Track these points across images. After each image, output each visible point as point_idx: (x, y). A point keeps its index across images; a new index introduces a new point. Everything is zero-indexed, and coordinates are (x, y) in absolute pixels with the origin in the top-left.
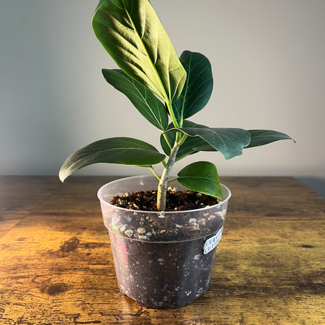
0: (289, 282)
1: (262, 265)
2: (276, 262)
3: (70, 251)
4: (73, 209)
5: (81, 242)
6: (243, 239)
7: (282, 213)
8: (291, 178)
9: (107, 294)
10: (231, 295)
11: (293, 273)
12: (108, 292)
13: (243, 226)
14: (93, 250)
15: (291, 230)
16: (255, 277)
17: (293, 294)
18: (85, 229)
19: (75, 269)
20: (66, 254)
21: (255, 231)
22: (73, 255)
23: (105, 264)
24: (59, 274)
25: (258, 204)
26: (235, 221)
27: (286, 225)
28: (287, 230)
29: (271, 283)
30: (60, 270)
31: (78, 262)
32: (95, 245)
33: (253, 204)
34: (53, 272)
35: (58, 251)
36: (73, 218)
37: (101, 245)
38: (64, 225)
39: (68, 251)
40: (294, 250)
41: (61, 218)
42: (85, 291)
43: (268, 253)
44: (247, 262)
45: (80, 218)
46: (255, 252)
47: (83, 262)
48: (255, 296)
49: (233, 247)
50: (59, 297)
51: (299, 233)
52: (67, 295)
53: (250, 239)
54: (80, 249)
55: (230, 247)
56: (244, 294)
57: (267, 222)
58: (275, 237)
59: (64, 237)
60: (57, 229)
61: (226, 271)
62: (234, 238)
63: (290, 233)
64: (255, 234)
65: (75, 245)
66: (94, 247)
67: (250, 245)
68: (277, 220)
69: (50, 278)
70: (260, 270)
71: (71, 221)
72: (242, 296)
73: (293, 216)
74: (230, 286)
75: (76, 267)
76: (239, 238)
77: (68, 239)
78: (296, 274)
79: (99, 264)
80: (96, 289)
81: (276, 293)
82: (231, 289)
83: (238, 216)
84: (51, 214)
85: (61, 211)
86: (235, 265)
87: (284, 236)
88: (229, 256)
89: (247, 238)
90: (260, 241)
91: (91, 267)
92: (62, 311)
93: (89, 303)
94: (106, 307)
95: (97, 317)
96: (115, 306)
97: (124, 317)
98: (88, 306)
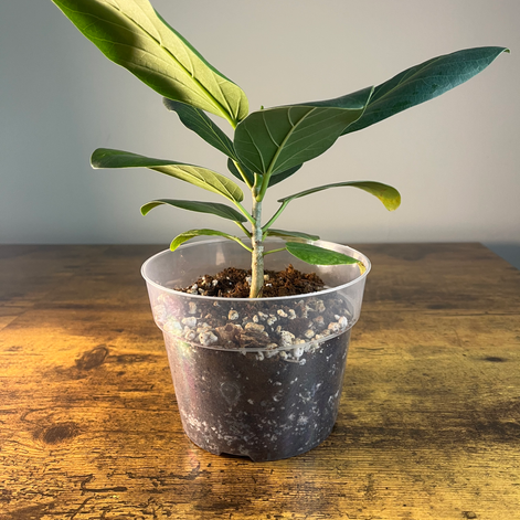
0: (458, 420)
1: (414, 392)
2: (439, 386)
3: (90, 368)
4: (105, 298)
5: (111, 354)
6: (385, 347)
7: (455, 303)
8: (477, 246)
9: (142, 441)
10: (356, 444)
11: (466, 405)
12: (146, 437)
13: (388, 325)
14: (129, 367)
15: (468, 332)
16: (400, 413)
17: (463, 441)
18: (120, 331)
19: (95, 399)
20: (84, 373)
21: (407, 334)
22: (95, 375)
23: (146, 390)
24: (68, 407)
25: (414, 288)
26: (374, 316)
27: (460, 323)
28: (462, 332)
29: (426, 422)
30: (70, 400)
31: (103, 387)
32: (134, 359)
33: (407, 288)
34: (59, 403)
35: (71, 369)
36: (103, 313)
37: (144, 358)
38: (88, 324)
39: (87, 368)
40: (471, 365)
41: (84, 314)
42: (107, 437)
43: (426, 371)
44: (388, 387)
45: (115, 314)
46: (404, 368)
47: (109, 387)
48: (397, 444)
49: (367, 360)
50: (62, 445)
51: (482, 337)
52: (75, 443)
53: (397, 347)
54: (108, 365)
55: (362, 361)
56: (377, 442)
57: (429, 318)
58: (441, 344)
59: (84, 344)
60: (76, 332)
61: (351, 403)
62: (369, 345)
63: (467, 336)
64: (406, 339)
65: (100, 359)
66: (131, 362)
67: (396, 357)
68: (447, 315)
69: (52, 414)
70: (409, 400)
71: (99, 318)
72: (374, 445)
73: (476, 307)
74: (355, 427)
75: (98, 394)
76: (377, 345)
77: (90, 349)
78: (472, 407)
79: (136, 390)
80: (126, 432)
81: (432, 440)
82: (356, 433)
83: (381, 308)
84: (68, 307)
85: (85, 302)
86: (368, 391)
87: (457, 341)
88: (358, 376)
89: (391, 345)
90: (413, 351)
91: (122, 394)
92: (63, 470)
93: (110, 457)
94: (139, 464)
95: (122, 480)
96: (155, 462)
97: (168, 481)
98: (109, 461)
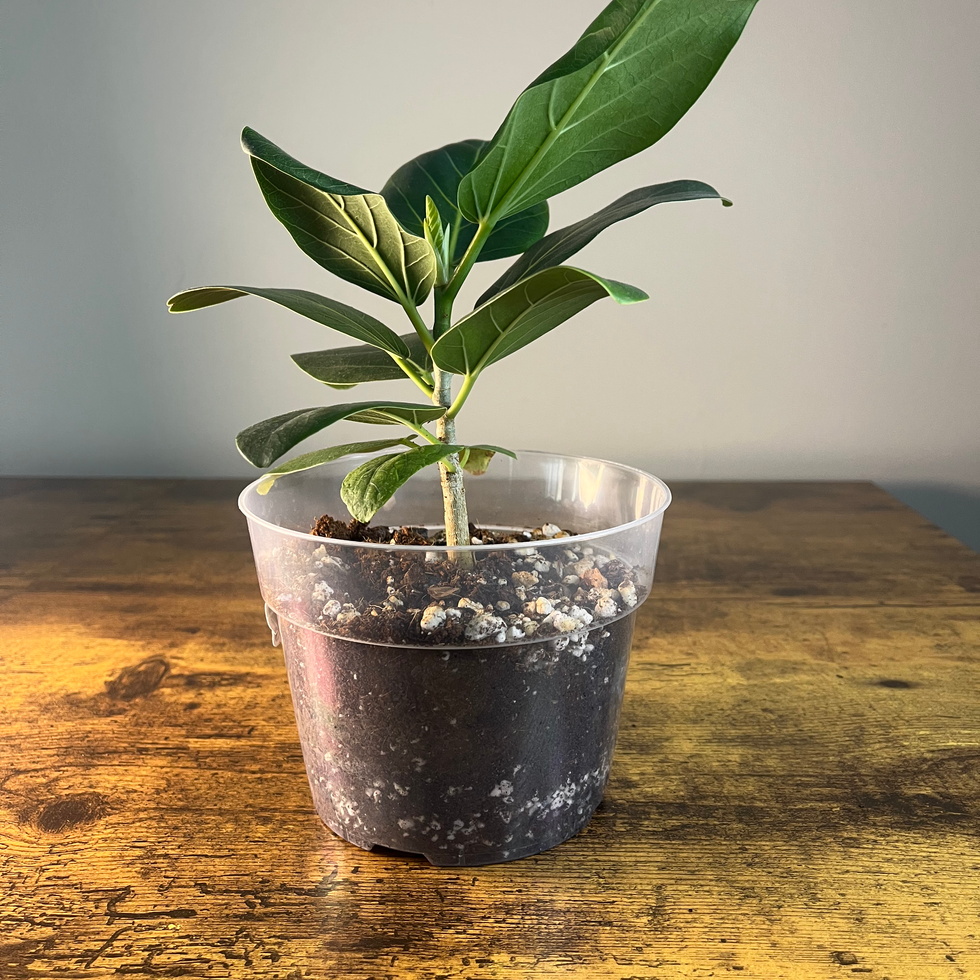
0: (826, 791)
1: (745, 740)
2: (792, 730)
3: (134, 696)
4: (167, 573)
5: (174, 671)
6: (693, 661)
7: (824, 585)
8: (866, 487)
9: (229, 827)
10: (634, 832)
11: (842, 765)
12: (236, 820)
13: (698, 624)
14: (208, 696)
15: (848, 637)
16: (717, 777)
17: (835, 827)
18: (194, 631)
19: (141, 751)
20: (121, 705)
21: (733, 639)
22: (143, 709)
23: (239, 737)
24: (88, 766)
25: (748, 558)
26: (673, 607)
27: (835, 622)
28: (836, 636)
29: (767, 794)
30: (92, 754)
31: (156, 730)
32: (217, 680)
33: (735, 558)
34: (70, 759)
35: (95, 699)
36: (161, 600)
37: (236, 679)
38: (132, 619)
39: (127, 697)
40: (852, 693)
41: (126, 600)
42: (161, 819)
43: (768, 705)
44: (696, 731)
45: (184, 601)
46: (727, 699)
47: (168, 731)
48: (711, 832)
49: (658, 684)
50: (74, 834)
51: (873, 645)
52: (100, 830)
53: (715, 662)
54: (167, 691)
55: (648, 687)
56: (675, 829)
57: (777, 612)
58: (797, 656)
59: (125, 654)
60: (109, 632)
61: (627, 759)
62: (663, 658)
63: (844, 643)
64: (733, 647)
65: (153, 680)
66: (212, 686)
67: (712, 679)
68: (810, 606)
69: (56, 779)
70: (735, 755)
71: (154, 608)
72: (669, 834)
73: (861, 594)
74: (634, 803)
75: (147, 743)
76: (679, 658)
77: (135, 662)
78: (851, 768)
79: (220, 736)
80: (199, 811)
81: (777, 826)
82: (636, 812)
83: (687, 593)
84: (96, 588)
85: (128, 580)
86: (660, 739)
87: (826, 653)
88: (640, 711)
89: (704, 659)
90: (746, 669)
91: (194, 744)
92: (74, 880)
93: (166, 856)
94: (220, 868)
95: (188, 897)
96: (251, 864)
97: (275, 898)
98: (162, 863)
